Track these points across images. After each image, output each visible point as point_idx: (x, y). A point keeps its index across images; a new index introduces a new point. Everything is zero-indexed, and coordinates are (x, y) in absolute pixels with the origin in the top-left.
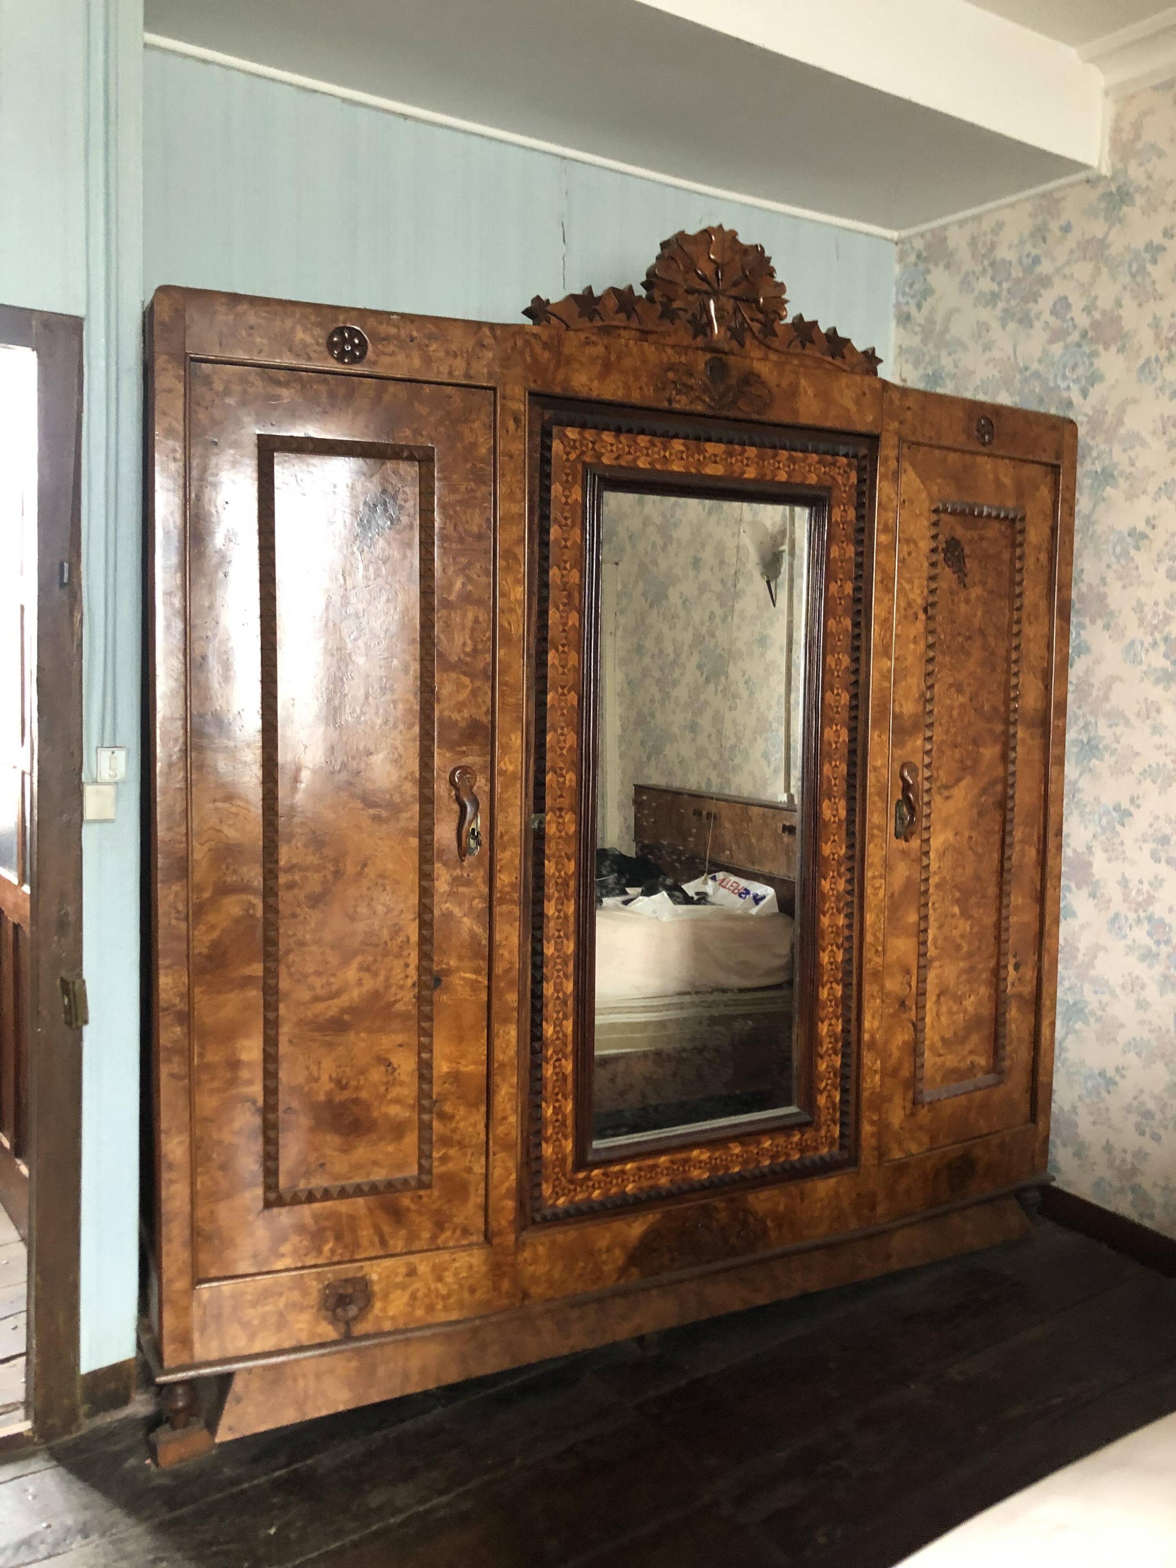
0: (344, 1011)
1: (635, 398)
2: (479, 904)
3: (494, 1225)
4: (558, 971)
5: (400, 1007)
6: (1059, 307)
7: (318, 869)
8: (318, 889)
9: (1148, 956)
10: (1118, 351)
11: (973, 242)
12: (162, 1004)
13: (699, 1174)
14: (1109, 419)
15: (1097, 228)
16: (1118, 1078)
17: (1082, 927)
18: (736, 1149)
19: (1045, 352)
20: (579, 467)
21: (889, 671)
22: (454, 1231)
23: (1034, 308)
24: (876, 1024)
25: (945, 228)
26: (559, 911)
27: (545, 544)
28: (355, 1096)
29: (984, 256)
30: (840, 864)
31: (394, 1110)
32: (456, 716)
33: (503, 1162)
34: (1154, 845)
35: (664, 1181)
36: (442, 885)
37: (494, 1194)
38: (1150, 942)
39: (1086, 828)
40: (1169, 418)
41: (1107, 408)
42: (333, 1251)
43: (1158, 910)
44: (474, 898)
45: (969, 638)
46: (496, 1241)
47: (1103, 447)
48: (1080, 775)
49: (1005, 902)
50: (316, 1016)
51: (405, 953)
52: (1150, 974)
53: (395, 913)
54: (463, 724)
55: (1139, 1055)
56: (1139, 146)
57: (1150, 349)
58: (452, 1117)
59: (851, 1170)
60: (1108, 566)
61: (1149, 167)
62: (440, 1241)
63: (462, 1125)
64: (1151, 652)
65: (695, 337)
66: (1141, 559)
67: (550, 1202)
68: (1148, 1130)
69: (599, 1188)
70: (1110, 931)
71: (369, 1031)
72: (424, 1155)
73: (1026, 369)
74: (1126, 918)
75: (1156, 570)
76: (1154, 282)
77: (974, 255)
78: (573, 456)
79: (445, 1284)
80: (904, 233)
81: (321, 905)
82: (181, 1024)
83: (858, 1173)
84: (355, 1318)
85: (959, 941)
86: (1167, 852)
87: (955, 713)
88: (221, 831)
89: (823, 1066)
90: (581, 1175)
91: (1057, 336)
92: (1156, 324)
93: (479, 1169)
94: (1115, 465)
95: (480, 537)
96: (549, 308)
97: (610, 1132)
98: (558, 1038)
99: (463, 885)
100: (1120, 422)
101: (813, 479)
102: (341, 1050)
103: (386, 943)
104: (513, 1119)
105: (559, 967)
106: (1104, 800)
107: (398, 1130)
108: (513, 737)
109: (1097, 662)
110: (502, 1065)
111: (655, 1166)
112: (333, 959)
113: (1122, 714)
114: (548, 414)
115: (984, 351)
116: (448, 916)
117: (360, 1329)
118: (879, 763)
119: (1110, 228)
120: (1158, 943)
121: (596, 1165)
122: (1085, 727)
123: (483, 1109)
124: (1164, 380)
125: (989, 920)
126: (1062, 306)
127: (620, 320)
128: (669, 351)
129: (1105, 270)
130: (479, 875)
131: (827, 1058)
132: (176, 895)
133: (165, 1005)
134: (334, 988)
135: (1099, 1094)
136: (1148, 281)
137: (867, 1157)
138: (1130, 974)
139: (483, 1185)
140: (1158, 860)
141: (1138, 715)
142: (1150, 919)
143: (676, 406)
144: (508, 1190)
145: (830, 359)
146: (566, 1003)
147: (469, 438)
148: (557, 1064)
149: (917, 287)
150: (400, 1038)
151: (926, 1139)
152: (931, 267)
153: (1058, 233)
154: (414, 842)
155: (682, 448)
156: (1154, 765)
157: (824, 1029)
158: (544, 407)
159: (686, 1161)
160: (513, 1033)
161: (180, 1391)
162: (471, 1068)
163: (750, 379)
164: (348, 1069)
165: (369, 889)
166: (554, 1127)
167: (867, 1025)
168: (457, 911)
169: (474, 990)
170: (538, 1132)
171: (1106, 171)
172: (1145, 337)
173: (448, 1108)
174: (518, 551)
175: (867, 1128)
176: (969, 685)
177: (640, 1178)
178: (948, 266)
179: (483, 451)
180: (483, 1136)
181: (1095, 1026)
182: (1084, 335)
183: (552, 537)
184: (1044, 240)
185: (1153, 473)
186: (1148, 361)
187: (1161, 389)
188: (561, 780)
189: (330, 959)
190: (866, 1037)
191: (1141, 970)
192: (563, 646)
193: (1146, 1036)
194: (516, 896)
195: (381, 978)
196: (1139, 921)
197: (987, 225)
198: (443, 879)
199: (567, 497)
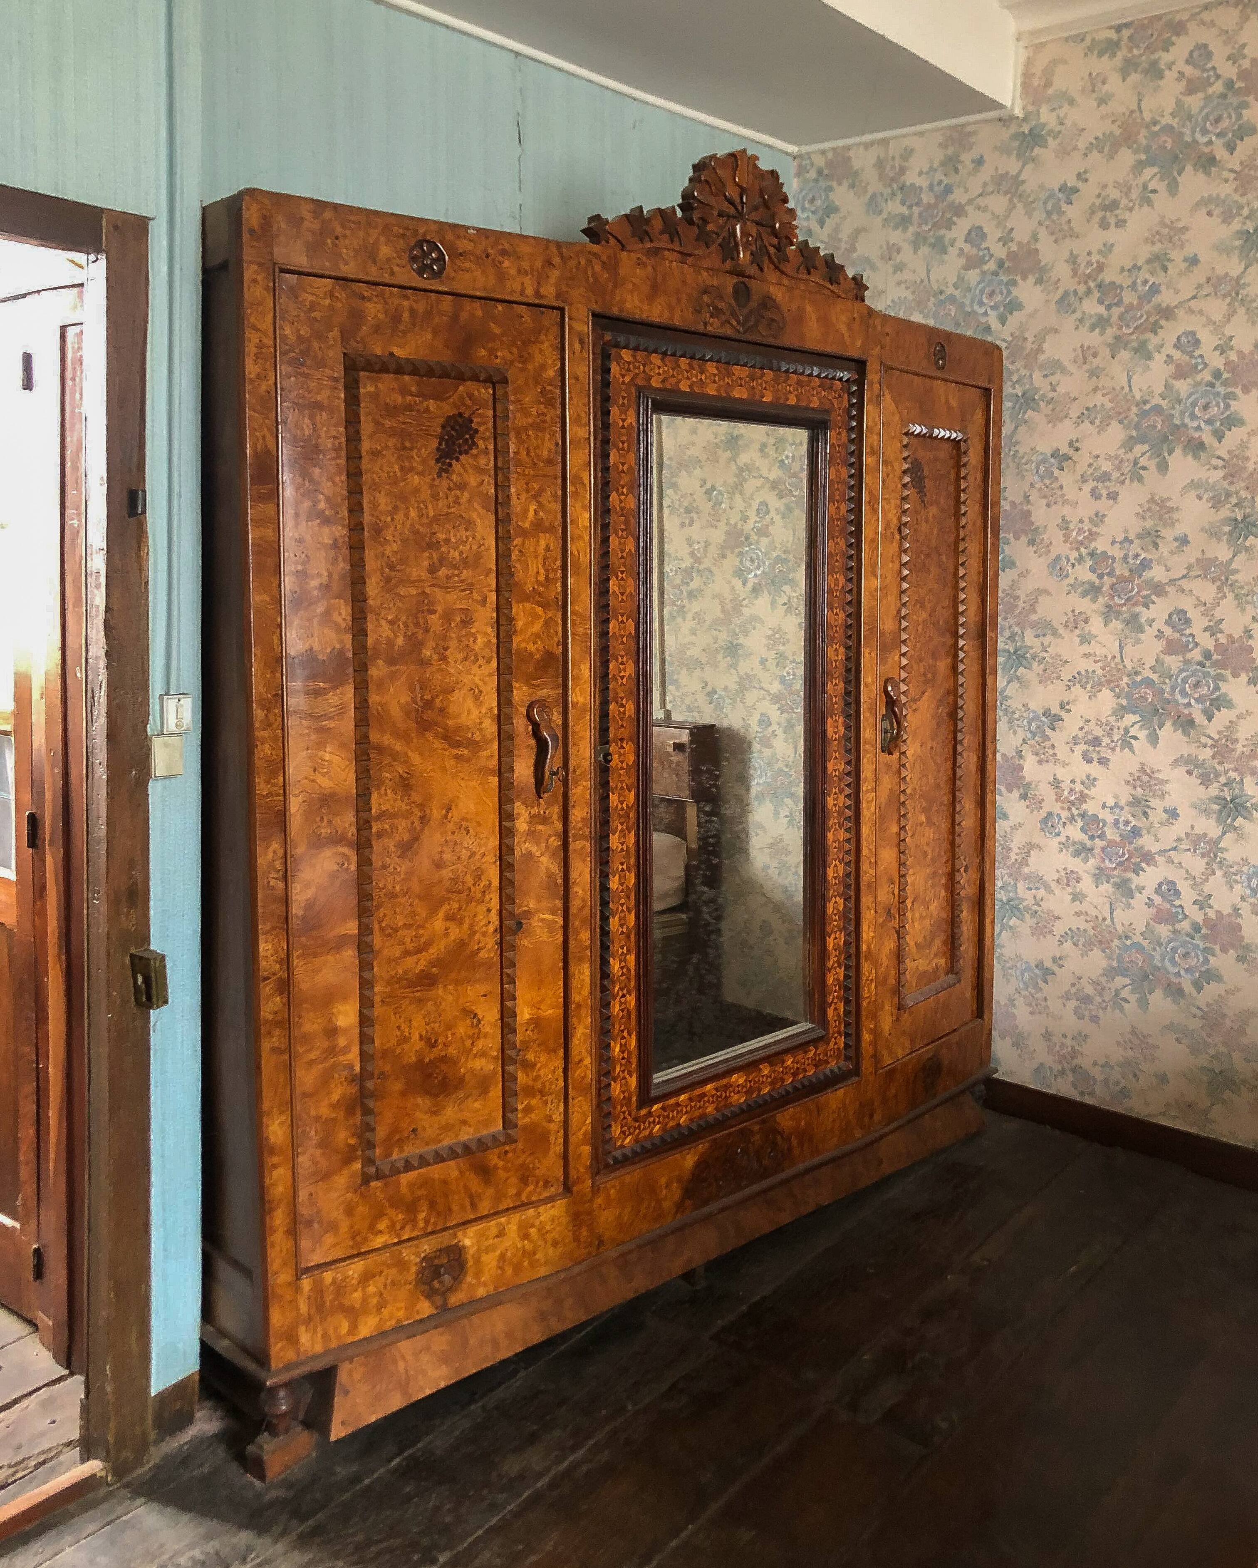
0: (432, 964)
1: (677, 322)
2: (555, 842)
3: (573, 1173)
4: (622, 905)
5: (483, 954)
6: (973, 234)
7: (406, 815)
8: (406, 837)
9: (1082, 851)
10: (1036, 283)
11: (880, 164)
12: (263, 973)
13: (738, 1099)
14: (1029, 346)
15: (1012, 165)
16: (1055, 969)
17: (1014, 828)
18: (766, 1070)
19: (961, 278)
20: (633, 390)
21: (876, 589)
22: (537, 1183)
23: (949, 235)
24: (872, 934)
25: (849, 148)
26: (622, 844)
27: (606, 469)
28: (443, 1054)
29: (893, 180)
30: (840, 780)
31: (479, 1064)
32: (531, 647)
33: (580, 1107)
34: (1085, 747)
35: (710, 1109)
36: (521, 825)
37: (573, 1140)
38: (1085, 838)
39: (1015, 733)
40: (1089, 347)
41: (1026, 335)
42: (427, 1222)
43: (1091, 807)
44: (550, 836)
45: (928, 556)
46: (575, 1189)
47: (1023, 372)
48: (1008, 683)
49: (958, 808)
50: (406, 972)
51: (487, 898)
52: (1085, 868)
53: (478, 857)
54: (538, 656)
55: (1076, 945)
56: (1050, 91)
57: (1068, 283)
58: (533, 1066)
59: (855, 1079)
60: (1032, 485)
61: (1062, 113)
62: (524, 1197)
63: (542, 1072)
64: (1077, 567)
65: (723, 262)
66: (1066, 479)
67: (619, 1143)
68: (1087, 1013)
69: (659, 1123)
70: (1043, 830)
71: (456, 983)
72: (507, 1108)
73: (941, 292)
74: (1059, 816)
75: (1080, 489)
76: (1069, 221)
77: (881, 177)
78: (627, 379)
79: (531, 1241)
80: (805, 149)
81: (409, 854)
82: (281, 994)
83: (859, 1083)
84: (450, 1289)
85: (926, 848)
86: (1099, 752)
87: (920, 628)
88: (313, 781)
89: (830, 980)
90: (643, 1112)
91: (972, 263)
92: (1073, 259)
93: (558, 1117)
94: (1037, 390)
95: (550, 462)
96: (607, 228)
97: (664, 1065)
98: (623, 974)
99: (541, 824)
100: (1040, 350)
101: (815, 404)
102: (430, 1006)
103: (469, 889)
104: (588, 1061)
105: (623, 901)
106: (1032, 706)
107: (484, 1086)
108: (582, 667)
109: (1022, 575)
110: (579, 1006)
111: (704, 1095)
112: (421, 910)
113: (1048, 625)
114: (608, 337)
115: (895, 272)
116: (529, 855)
117: (455, 1299)
118: (869, 680)
119: (1023, 166)
120: (1092, 838)
121: (657, 1100)
122: (1012, 638)
123: (561, 1053)
124: (1084, 313)
125: (945, 826)
126: (976, 235)
127: (663, 242)
128: (704, 274)
129: (1020, 206)
130: (555, 811)
131: (833, 972)
132: (274, 852)
133: (266, 974)
134: (423, 940)
135: (1036, 986)
136: (1064, 220)
137: (867, 1066)
138: (1065, 869)
139: (561, 1134)
140: (1090, 761)
141: (1066, 625)
142: (1083, 816)
143: (709, 328)
144: (585, 1134)
145: (829, 285)
146: (628, 937)
147: (538, 359)
148: (623, 1000)
149: (818, 203)
150: (483, 988)
151: (907, 1045)
152: (835, 185)
153: (972, 166)
154: (494, 781)
155: (715, 372)
156: (1083, 673)
157: (830, 942)
158: (605, 328)
159: (726, 1087)
160: (587, 972)
161: (282, 1393)
162: (550, 1012)
163: (767, 302)
164: (437, 1025)
165: (453, 833)
166: (621, 1065)
167: (864, 936)
168: (534, 849)
169: (551, 931)
170: (608, 1073)
171: (1018, 112)
172: (1062, 271)
173: (530, 1056)
174: (585, 476)
175: (866, 1037)
176: (929, 601)
177: (691, 1108)
178: (852, 186)
179: (551, 373)
180: (561, 1084)
181: (1030, 921)
182: (1001, 264)
183: (612, 462)
184: (956, 170)
185: (1075, 399)
186: (1066, 294)
187: (1081, 321)
188: (622, 710)
189: (419, 910)
190: (864, 947)
191: (1075, 864)
192: (622, 572)
193: (1083, 925)
194: (587, 831)
195: (466, 926)
196: (1072, 819)
197: (894, 149)
198: (522, 819)
199: (624, 421)
